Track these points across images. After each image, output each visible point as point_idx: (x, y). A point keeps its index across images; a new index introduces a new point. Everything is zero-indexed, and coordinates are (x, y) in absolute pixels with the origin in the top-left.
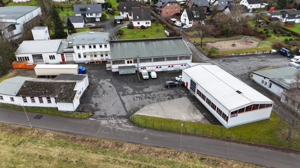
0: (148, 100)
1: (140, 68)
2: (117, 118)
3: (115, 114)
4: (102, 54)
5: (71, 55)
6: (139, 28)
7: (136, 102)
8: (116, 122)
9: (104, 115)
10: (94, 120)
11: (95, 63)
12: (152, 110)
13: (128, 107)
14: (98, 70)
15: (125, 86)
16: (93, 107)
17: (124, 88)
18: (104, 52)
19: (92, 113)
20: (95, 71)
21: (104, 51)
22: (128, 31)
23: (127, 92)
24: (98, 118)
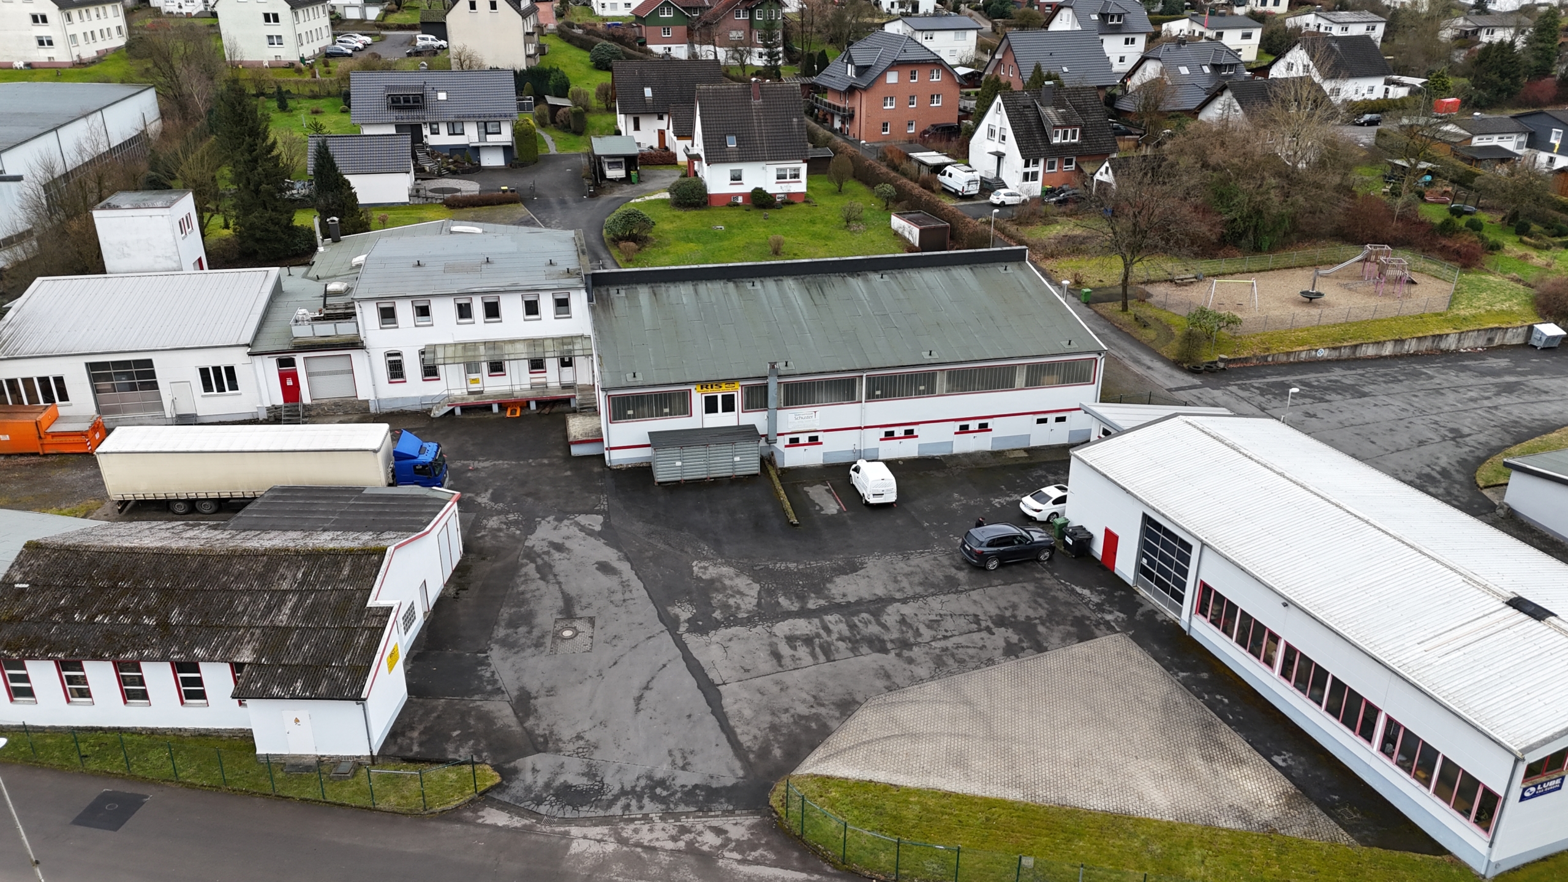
0: (870, 659)
1: (786, 440)
2: (682, 808)
3: (659, 775)
4: (539, 356)
5: (340, 365)
6: (738, 205)
7: (792, 678)
8: (674, 839)
9: (582, 782)
10: (517, 822)
11: (495, 408)
12: (915, 736)
13: (748, 713)
14: (518, 459)
15: (705, 558)
16: (499, 723)
17: (699, 579)
18: (548, 343)
19: (496, 768)
20: (503, 464)
21: (553, 339)
22: (678, 223)
23: (725, 607)
24: (543, 809)
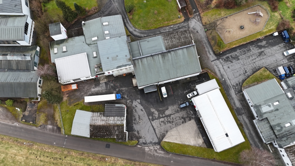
0: (169, 124)
2: (154, 145)
3: (151, 141)
7: (162, 127)
8: (153, 148)
9: (145, 142)
10: (141, 147)
13: (158, 133)
23: (155, 117)
